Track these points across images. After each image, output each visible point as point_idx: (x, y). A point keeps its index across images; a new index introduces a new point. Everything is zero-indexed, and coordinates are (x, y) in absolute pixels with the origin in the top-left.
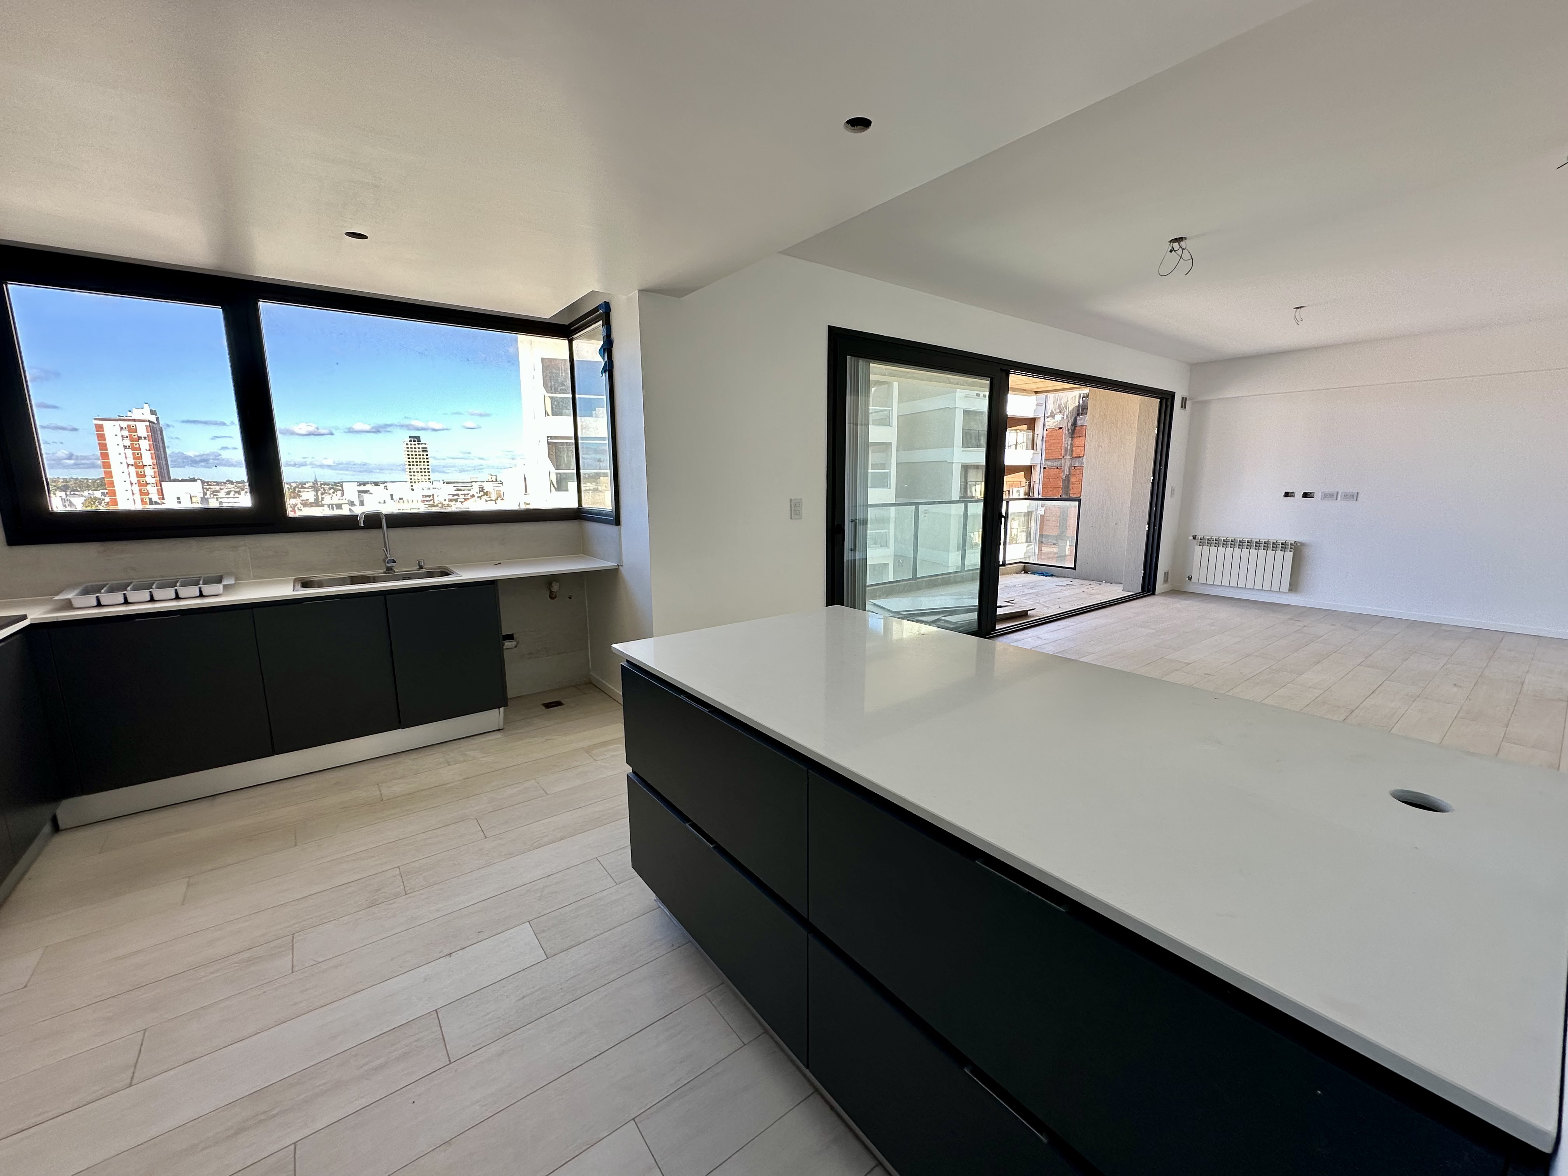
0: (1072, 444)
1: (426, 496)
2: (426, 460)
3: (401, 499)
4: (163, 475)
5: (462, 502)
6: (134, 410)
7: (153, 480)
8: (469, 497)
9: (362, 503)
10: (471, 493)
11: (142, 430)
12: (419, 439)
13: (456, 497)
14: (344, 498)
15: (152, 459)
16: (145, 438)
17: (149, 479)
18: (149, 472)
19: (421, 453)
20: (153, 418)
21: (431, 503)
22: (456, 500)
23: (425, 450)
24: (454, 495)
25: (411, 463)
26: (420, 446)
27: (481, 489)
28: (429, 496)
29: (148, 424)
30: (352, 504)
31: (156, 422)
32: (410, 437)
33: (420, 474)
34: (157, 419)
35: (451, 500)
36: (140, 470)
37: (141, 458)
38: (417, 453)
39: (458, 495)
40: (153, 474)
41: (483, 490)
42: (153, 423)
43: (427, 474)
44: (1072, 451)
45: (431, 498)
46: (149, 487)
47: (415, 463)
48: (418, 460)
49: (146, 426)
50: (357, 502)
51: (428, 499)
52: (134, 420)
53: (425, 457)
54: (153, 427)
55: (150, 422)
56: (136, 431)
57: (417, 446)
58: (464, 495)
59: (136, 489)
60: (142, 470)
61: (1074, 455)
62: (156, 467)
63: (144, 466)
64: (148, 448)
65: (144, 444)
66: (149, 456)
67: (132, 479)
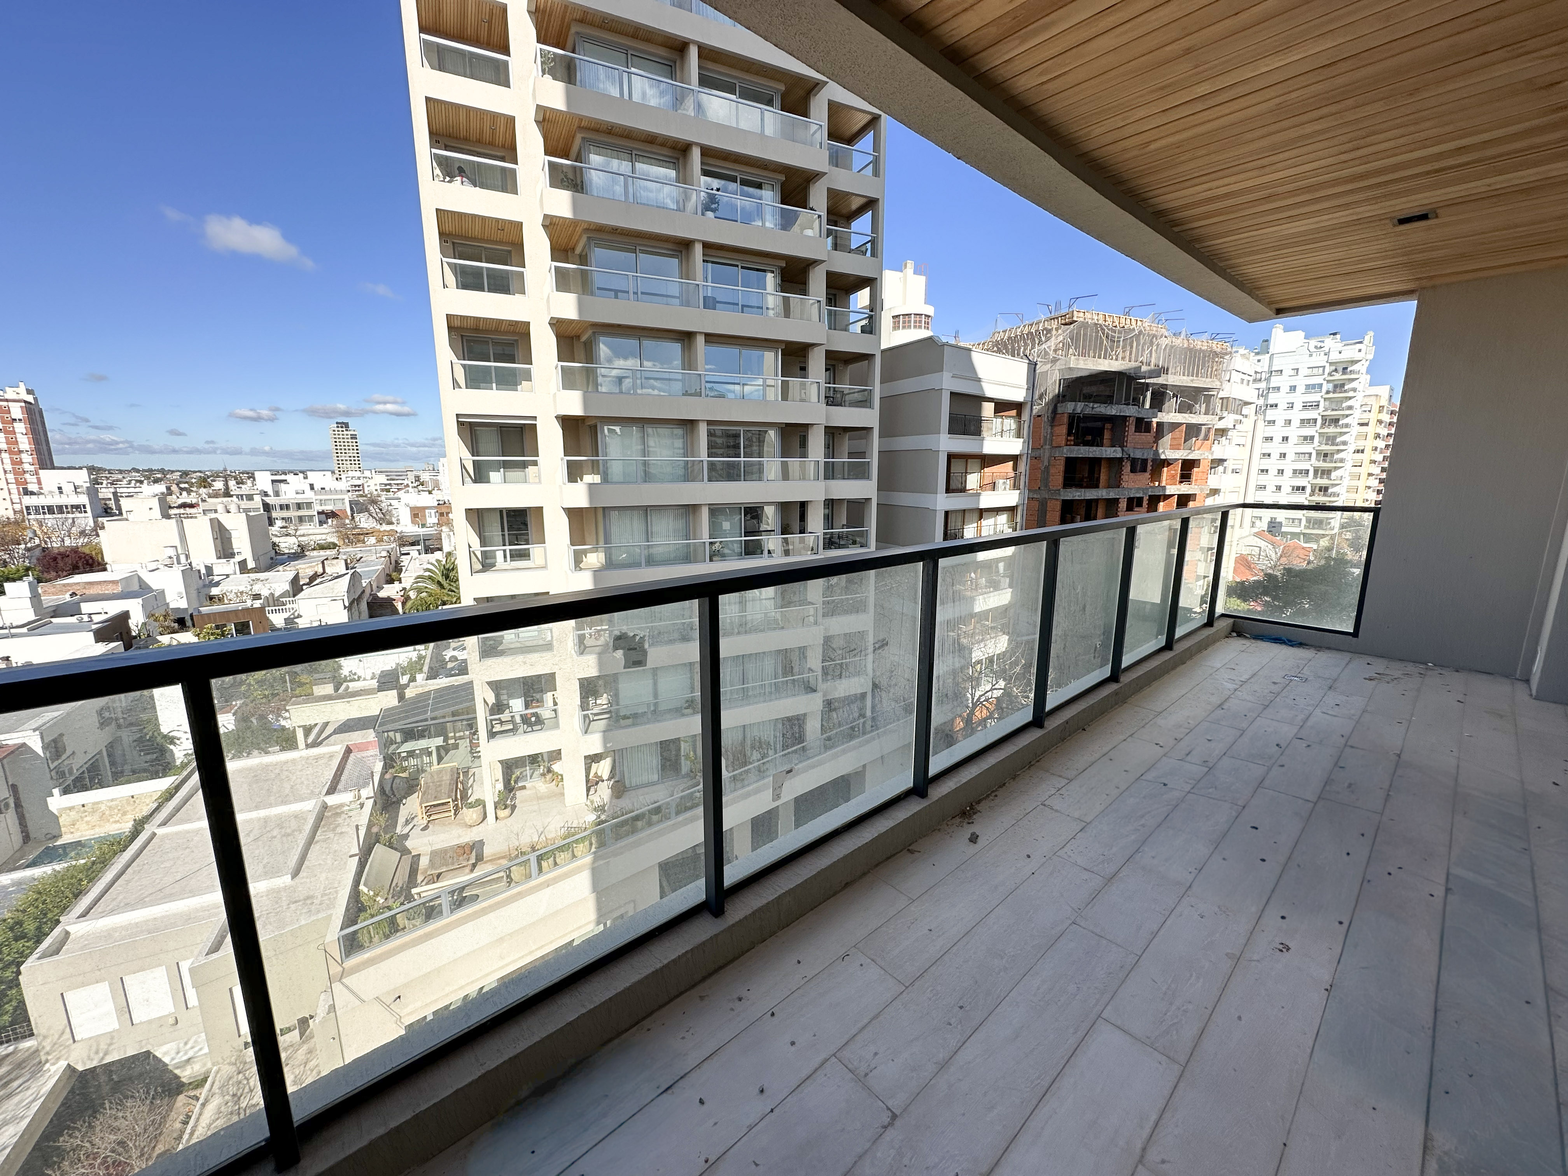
0: (1051, 432)
1: (355, 486)
2: (355, 448)
3: (323, 489)
4: (45, 461)
5: (395, 492)
6: (7, 389)
7: (32, 468)
8: (402, 487)
9: (277, 494)
10: (405, 482)
11: (16, 411)
12: (346, 425)
13: (388, 487)
14: (255, 487)
15: (30, 444)
16: (20, 420)
17: (27, 467)
18: (26, 458)
19: (350, 440)
20: (30, 399)
21: (361, 493)
22: (388, 491)
23: (354, 437)
24: (386, 485)
25: (339, 451)
26: (349, 433)
27: (417, 478)
28: (359, 486)
29: (23, 404)
30: (266, 494)
31: (33, 402)
32: (337, 423)
33: (349, 462)
34: (35, 399)
35: (382, 490)
36: (15, 457)
37: (16, 443)
38: (346, 440)
39: (390, 484)
40: (31, 461)
41: (418, 481)
42: (30, 403)
43: (357, 462)
44: (1052, 440)
45: (361, 488)
46: (27, 476)
47: (343, 451)
48: (347, 448)
49: (21, 407)
50: (270, 492)
51: (357, 488)
52: (7, 400)
53: (354, 444)
54: (30, 409)
55: (25, 402)
56: (10, 413)
57: (345, 433)
58: (398, 484)
59: (11, 477)
60: (18, 456)
61: (1054, 444)
62: (34, 453)
63: (20, 452)
64: (24, 432)
65: (20, 428)
66: (26, 441)
67: (5, 467)
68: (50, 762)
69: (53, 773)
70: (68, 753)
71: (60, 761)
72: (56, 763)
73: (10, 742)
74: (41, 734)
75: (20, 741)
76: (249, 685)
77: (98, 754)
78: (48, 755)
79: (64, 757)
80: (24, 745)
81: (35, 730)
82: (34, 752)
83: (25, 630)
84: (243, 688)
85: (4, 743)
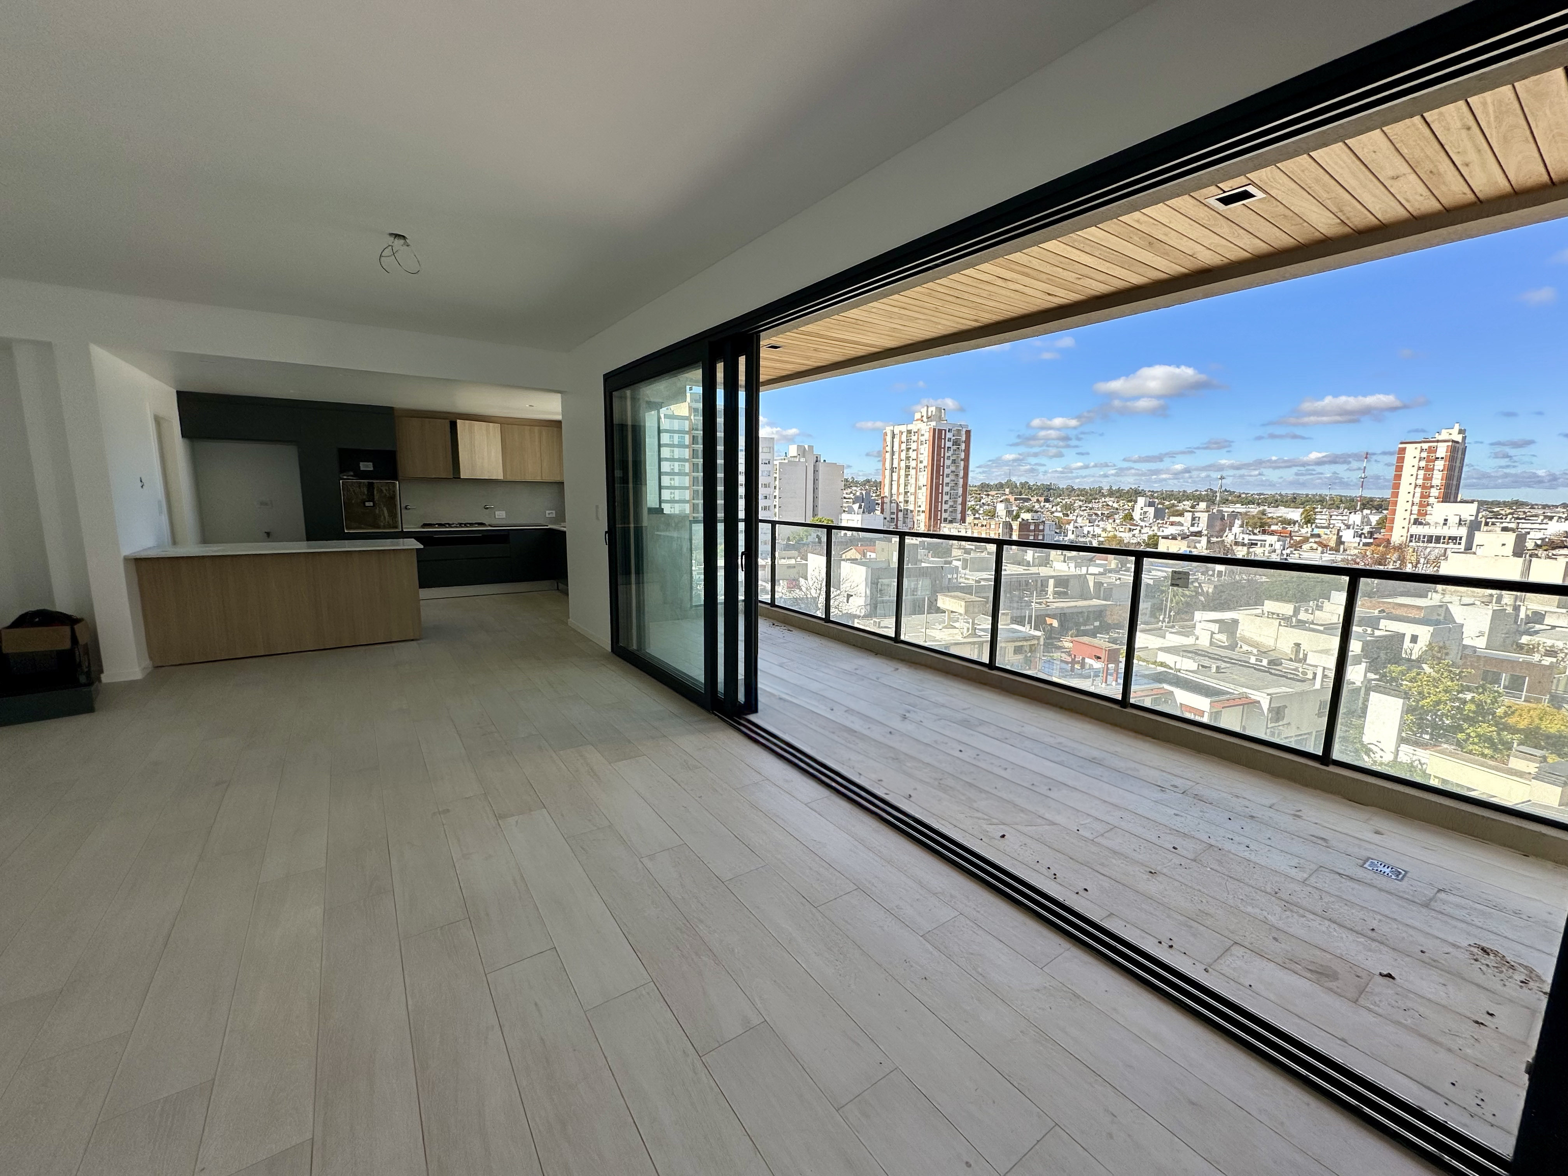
6: (1442, 431)
7: (1436, 501)
11: (1442, 450)
15: (1443, 479)
16: (1443, 458)
17: (1432, 500)
18: (1435, 492)
20: (1459, 438)
29: (1451, 444)
31: (1461, 441)
34: (1464, 438)
36: (1426, 491)
37: (1431, 479)
40: (1438, 495)
42: (1457, 442)
46: (1428, 508)
49: (1448, 446)
52: (1438, 441)
54: (1456, 447)
55: (1454, 441)
56: (1436, 452)
59: (1415, 509)
62: (1443, 487)
63: (1432, 487)
64: (1441, 468)
65: (1440, 465)
66: (1440, 477)
67: (1414, 500)
68: (1269, 722)
69: (1268, 731)
70: (1285, 721)
71: (1277, 724)
72: (1273, 725)
73: (1253, 697)
74: (1271, 699)
75: (1258, 699)
76: (1468, 735)
77: (1308, 734)
78: (1270, 715)
79: (1281, 723)
80: (1259, 702)
81: (1268, 695)
82: (1261, 709)
83: (1322, 628)
84: (1461, 736)
85: (1250, 696)
